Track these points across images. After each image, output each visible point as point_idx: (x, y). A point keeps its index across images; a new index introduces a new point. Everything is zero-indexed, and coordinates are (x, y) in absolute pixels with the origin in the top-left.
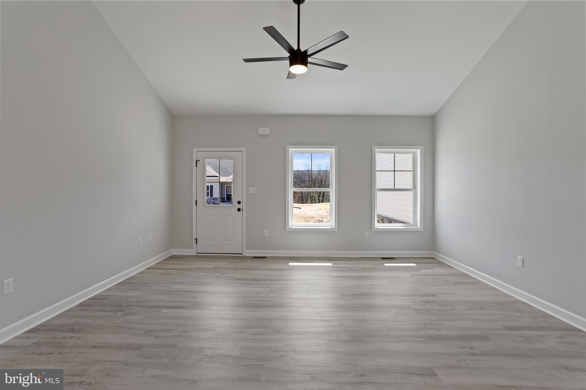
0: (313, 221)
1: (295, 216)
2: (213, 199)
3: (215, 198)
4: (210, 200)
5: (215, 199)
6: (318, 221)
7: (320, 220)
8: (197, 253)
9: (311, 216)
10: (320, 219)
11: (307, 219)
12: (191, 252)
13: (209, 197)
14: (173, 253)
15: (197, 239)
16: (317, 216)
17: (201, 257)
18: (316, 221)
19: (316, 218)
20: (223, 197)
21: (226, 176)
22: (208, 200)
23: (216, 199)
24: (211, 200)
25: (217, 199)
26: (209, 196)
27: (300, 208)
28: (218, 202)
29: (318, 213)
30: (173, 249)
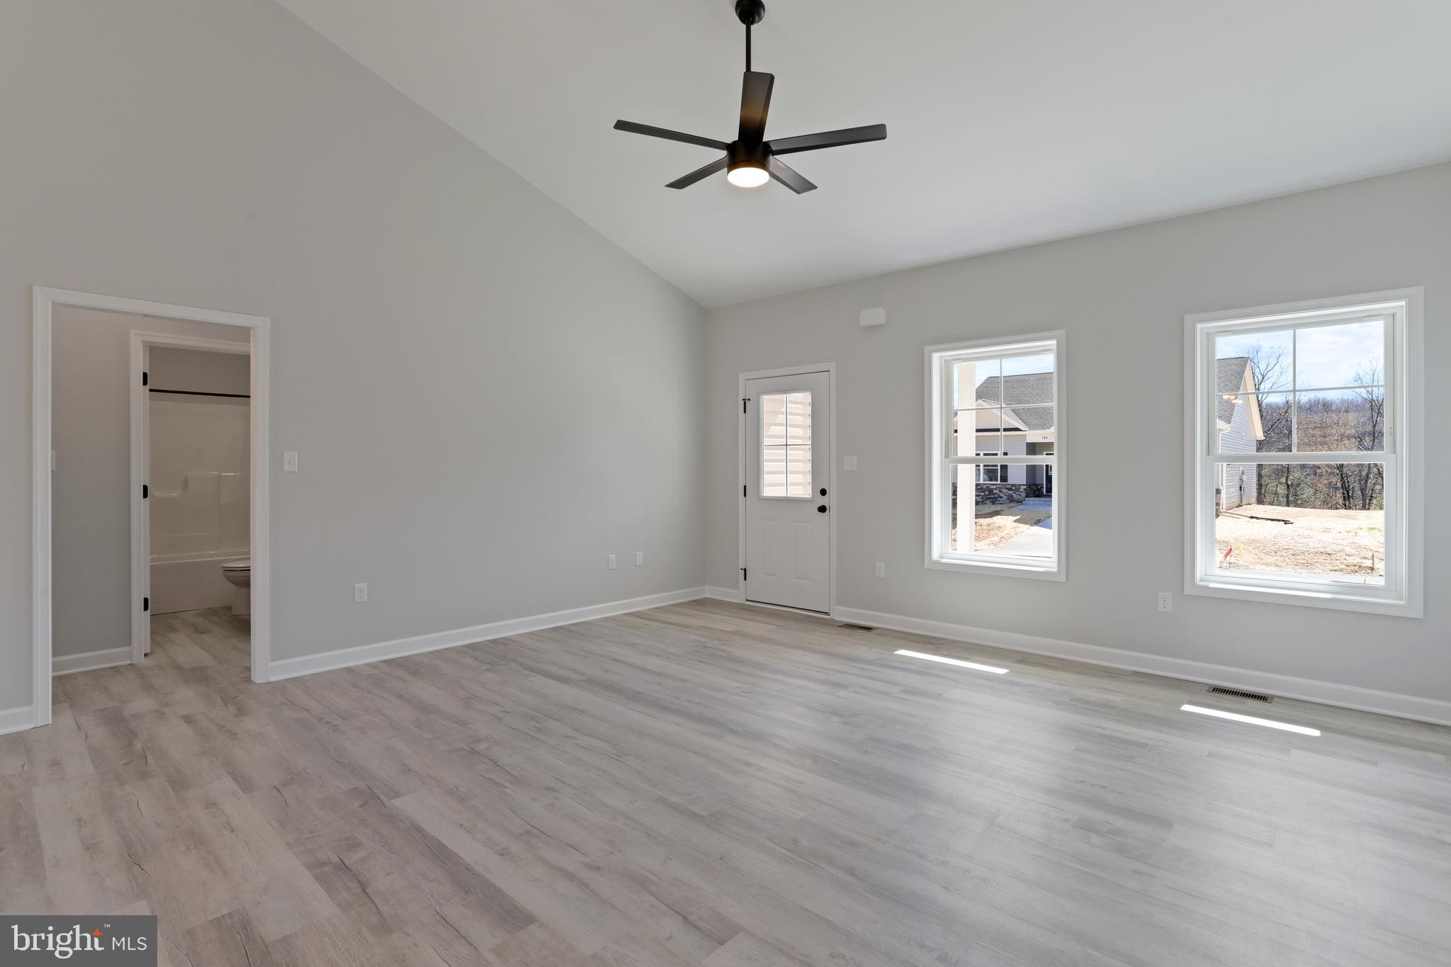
0: (1330, 567)
1: (1258, 545)
2: (1007, 489)
3: (1012, 485)
4: (1000, 491)
5: (1014, 488)
6: (1352, 568)
7: (1363, 565)
8: (747, 600)
9: (1323, 550)
10: (1364, 561)
11: (1304, 558)
12: (736, 596)
13: (999, 482)
14: (708, 595)
15: (745, 570)
16: (1348, 550)
17: (751, 609)
18: (1342, 566)
19: (1347, 558)
20: (1038, 482)
21: (1043, 428)
22: (996, 489)
23: (1016, 488)
24: (1004, 491)
25: (1020, 488)
26: (997, 480)
27: (1286, 522)
28: (1020, 495)
29: (1357, 540)
30: (707, 587)
